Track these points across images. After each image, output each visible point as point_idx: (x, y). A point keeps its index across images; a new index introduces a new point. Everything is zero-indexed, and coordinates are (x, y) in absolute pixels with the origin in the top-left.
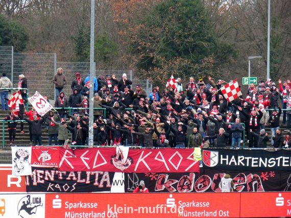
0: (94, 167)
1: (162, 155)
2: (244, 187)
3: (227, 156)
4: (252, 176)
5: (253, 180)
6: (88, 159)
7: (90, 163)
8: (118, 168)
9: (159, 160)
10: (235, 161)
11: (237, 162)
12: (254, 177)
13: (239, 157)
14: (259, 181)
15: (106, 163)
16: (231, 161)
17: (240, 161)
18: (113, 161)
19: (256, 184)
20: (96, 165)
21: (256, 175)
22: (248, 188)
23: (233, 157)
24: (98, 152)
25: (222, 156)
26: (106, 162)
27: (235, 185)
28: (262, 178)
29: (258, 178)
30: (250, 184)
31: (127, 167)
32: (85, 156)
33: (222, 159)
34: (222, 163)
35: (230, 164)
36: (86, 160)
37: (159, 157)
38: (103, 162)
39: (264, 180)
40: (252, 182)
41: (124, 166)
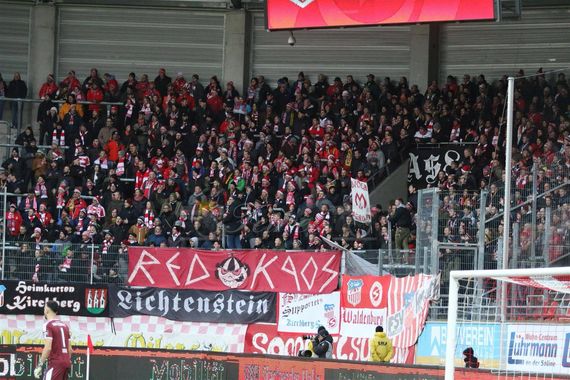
0: (188, 282)
1: (292, 265)
6: (178, 268)
8: (227, 284)
9: (288, 271)
18: (220, 274)
20: (192, 279)
24: (196, 256)
26: (207, 275)
31: (240, 283)
32: (174, 263)
36: (174, 269)
37: (289, 266)
38: (205, 274)
41: (237, 280)
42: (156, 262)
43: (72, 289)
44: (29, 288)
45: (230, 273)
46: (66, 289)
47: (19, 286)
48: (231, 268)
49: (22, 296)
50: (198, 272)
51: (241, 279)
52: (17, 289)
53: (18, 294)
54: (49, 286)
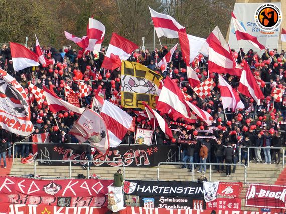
0: (29, 193)
1: (87, 185)
2: (133, 160)
3: (144, 187)
4: (140, 152)
5: (140, 155)
6: (24, 186)
7: (25, 190)
8: (49, 193)
9: (84, 188)
10: (149, 190)
11: (151, 190)
12: (141, 153)
13: (154, 187)
14: (145, 156)
15: (39, 190)
16: (147, 190)
17: (153, 190)
18: (45, 190)
19: (142, 159)
20: (30, 191)
21: (142, 151)
22: (137, 162)
23: (149, 187)
24: (33, 182)
25: (139, 186)
27: (126, 159)
28: (147, 154)
29: (144, 153)
30: (138, 158)
31: (56, 193)
32: (22, 184)
33: (139, 188)
34: (138, 190)
35: (145, 192)
36: (22, 187)
38: (37, 189)
39: (149, 154)
40: (140, 156)
41: (54, 191)
42: (12, 183)
43: (186, 201)
44: (166, 200)
45: (51, 189)
46: (183, 201)
47: (161, 200)
48: (52, 187)
49: (162, 204)
50: (34, 188)
51: (56, 191)
52: (160, 201)
53: (160, 203)
54: (175, 199)
